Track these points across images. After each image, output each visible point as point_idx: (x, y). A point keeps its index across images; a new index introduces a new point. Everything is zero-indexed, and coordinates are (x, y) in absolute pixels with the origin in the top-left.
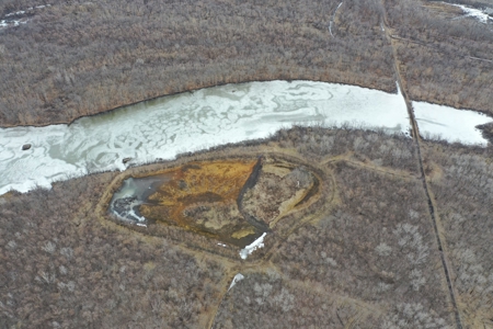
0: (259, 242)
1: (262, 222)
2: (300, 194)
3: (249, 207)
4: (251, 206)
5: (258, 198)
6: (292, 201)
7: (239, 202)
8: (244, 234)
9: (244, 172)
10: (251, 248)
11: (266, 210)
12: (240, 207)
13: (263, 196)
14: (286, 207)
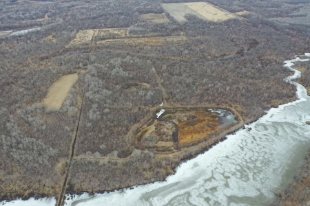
0: (159, 115)
1: (161, 121)
2: (147, 135)
3: (170, 124)
4: (169, 125)
5: (168, 129)
6: (150, 131)
7: (176, 125)
8: (166, 116)
9: (182, 139)
10: (161, 113)
11: (161, 125)
12: (174, 123)
13: (166, 130)
14: (152, 128)
